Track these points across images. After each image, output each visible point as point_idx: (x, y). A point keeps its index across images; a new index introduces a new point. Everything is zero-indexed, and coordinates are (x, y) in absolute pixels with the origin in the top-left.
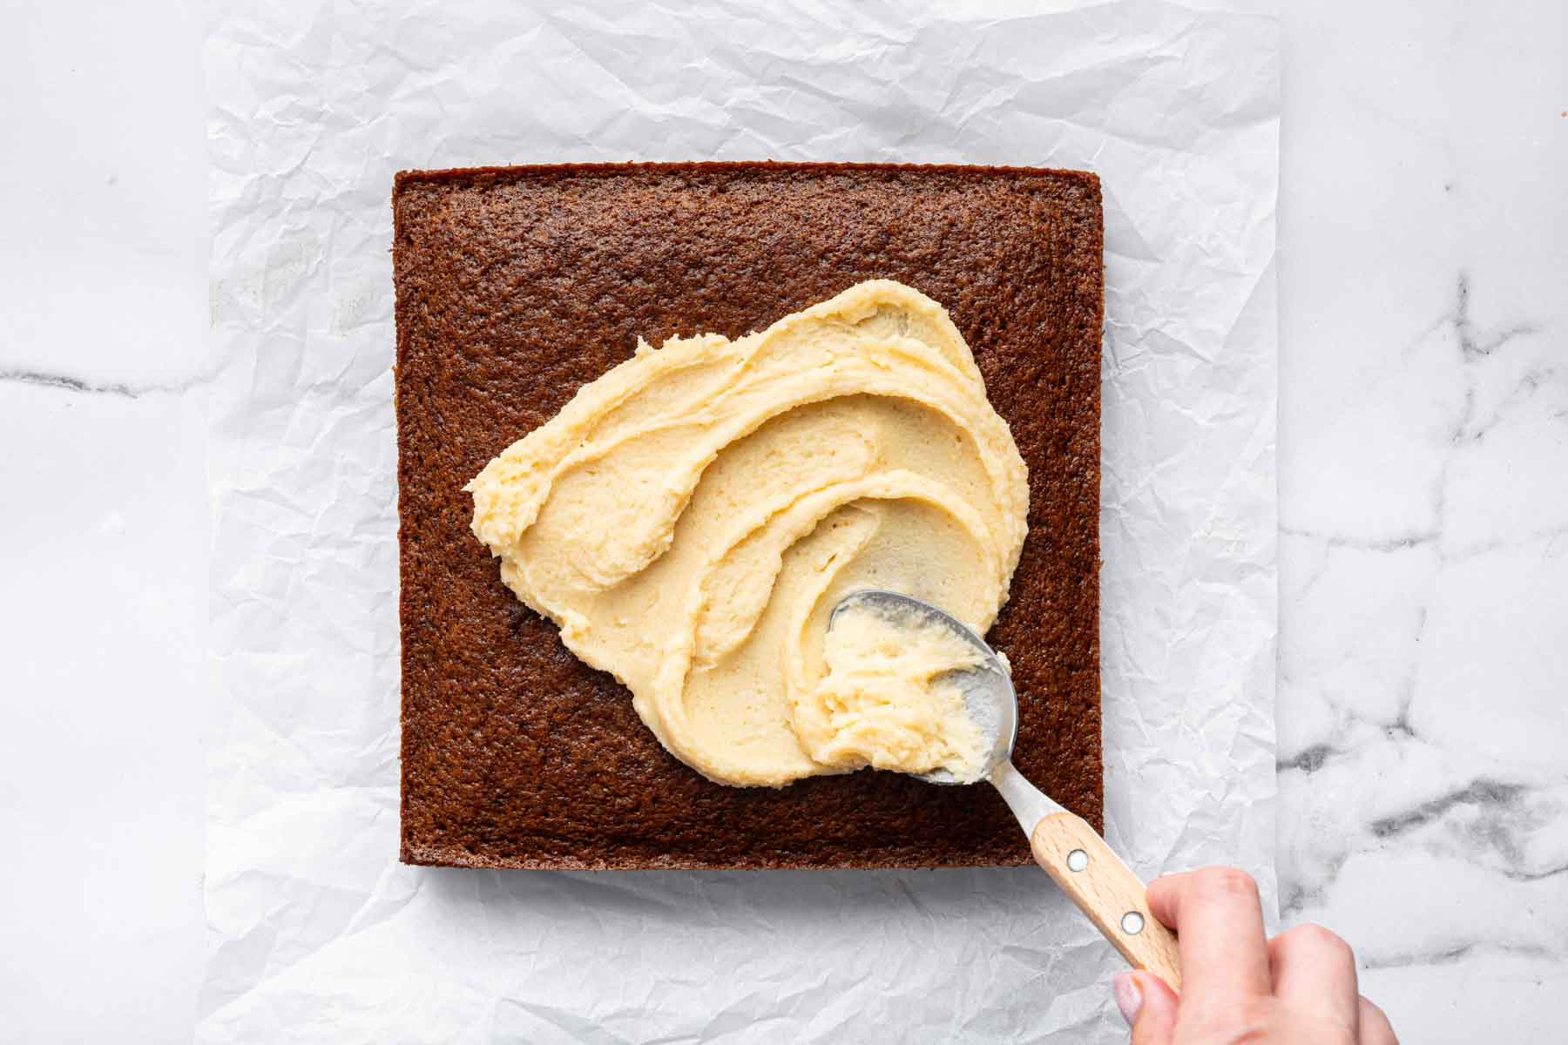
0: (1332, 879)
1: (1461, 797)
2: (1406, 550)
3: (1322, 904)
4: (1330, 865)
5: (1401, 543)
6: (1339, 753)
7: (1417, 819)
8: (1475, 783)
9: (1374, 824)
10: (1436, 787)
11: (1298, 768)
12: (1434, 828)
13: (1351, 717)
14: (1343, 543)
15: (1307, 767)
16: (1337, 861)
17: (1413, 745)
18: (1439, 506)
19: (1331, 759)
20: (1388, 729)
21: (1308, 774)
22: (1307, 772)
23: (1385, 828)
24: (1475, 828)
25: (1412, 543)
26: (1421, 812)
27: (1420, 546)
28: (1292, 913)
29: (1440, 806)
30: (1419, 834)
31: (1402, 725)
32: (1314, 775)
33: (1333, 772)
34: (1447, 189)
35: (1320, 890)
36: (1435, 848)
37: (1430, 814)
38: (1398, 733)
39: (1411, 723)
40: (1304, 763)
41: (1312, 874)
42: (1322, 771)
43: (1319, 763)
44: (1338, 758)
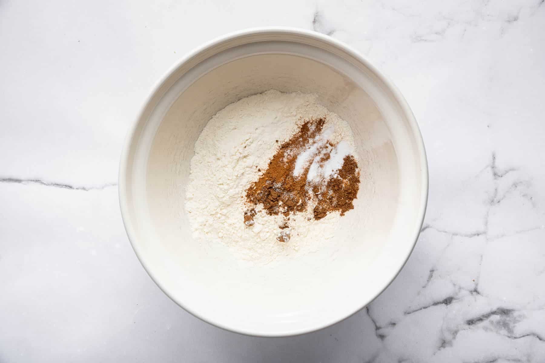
0: (454, 338)
1: (494, 313)
2: (476, 236)
3: (451, 346)
4: (453, 334)
5: (475, 235)
6: (456, 299)
7: (480, 320)
8: (498, 309)
9: (467, 321)
10: (487, 310)
11: (444, 304)
12: (486, 323)
13: (460, 288)
14: (456, 234)
15: (446, 304)
16: (456, 333)
17: (478, 297)
18: (486, 223)
19: (454, 301)
20: (471, 292)
21: (447, 306)
22: (446, 305)
23: (471, 322)
24: (498, 323)
25: (478, 235)
26: (482, 318)
27: (480, 236)
28: (442, 348)
29: (487, 316)
30: (481, 324)
31: (476, 291)
32: (448, 306)
33: (455, 305)
34: (488, 126)
35: (451, 341)
36: (486, 329)
37: (485, 318)
38: (475, 293)
39: (479, 290)
40: (445, 302)
41: (448, 336)
42: (451, 305)
43: (450, 302)
44: (456, 301)
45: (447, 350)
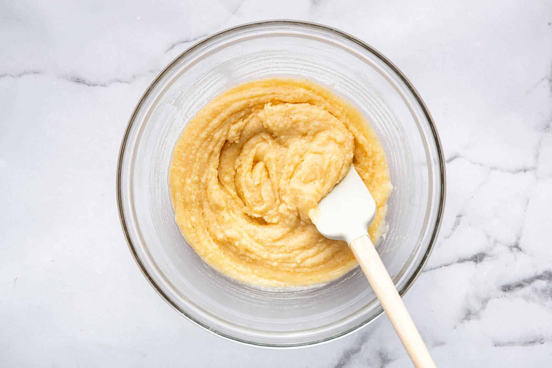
0: (483, 308)
1: (539, 277)
2: (522, 173)
3: (479, 318)
4: (483, 303)
5: (520, 171)
6: (489, 256)
7: (520, 285)
8: (545, 272)
9: (502, 286)
10: (529, 273)
11: (472, 261)
12: (527, 290)
13: (496, 241)
14: (495, 169)
15: (476, 261)
16: (485, 301)
17: (520, 255)
18: (537, 156)
19: (486, 259)
20: (511, 247)
21: (476, 264)
22: (475, 263)
23: (507, 288)
24: (544, 291)
25: (525, 171)
26: (522, 283)
27: (528, 172)
28: (466, 321)
29: (530, 281)
30: (520, 292)
31: (517, 246)
32: (478, 265)
33: (486, 264)
34: (549, 24)
35: (478, 312)
36: (526, 298)
37: (526, 284)
38: (515, 249)
39: (521, 245)
40: (474, 259)
41: (475, 306)
42: (481, 263)
43: (481, 260)
44: (489, 258)
45: (472, 324)
